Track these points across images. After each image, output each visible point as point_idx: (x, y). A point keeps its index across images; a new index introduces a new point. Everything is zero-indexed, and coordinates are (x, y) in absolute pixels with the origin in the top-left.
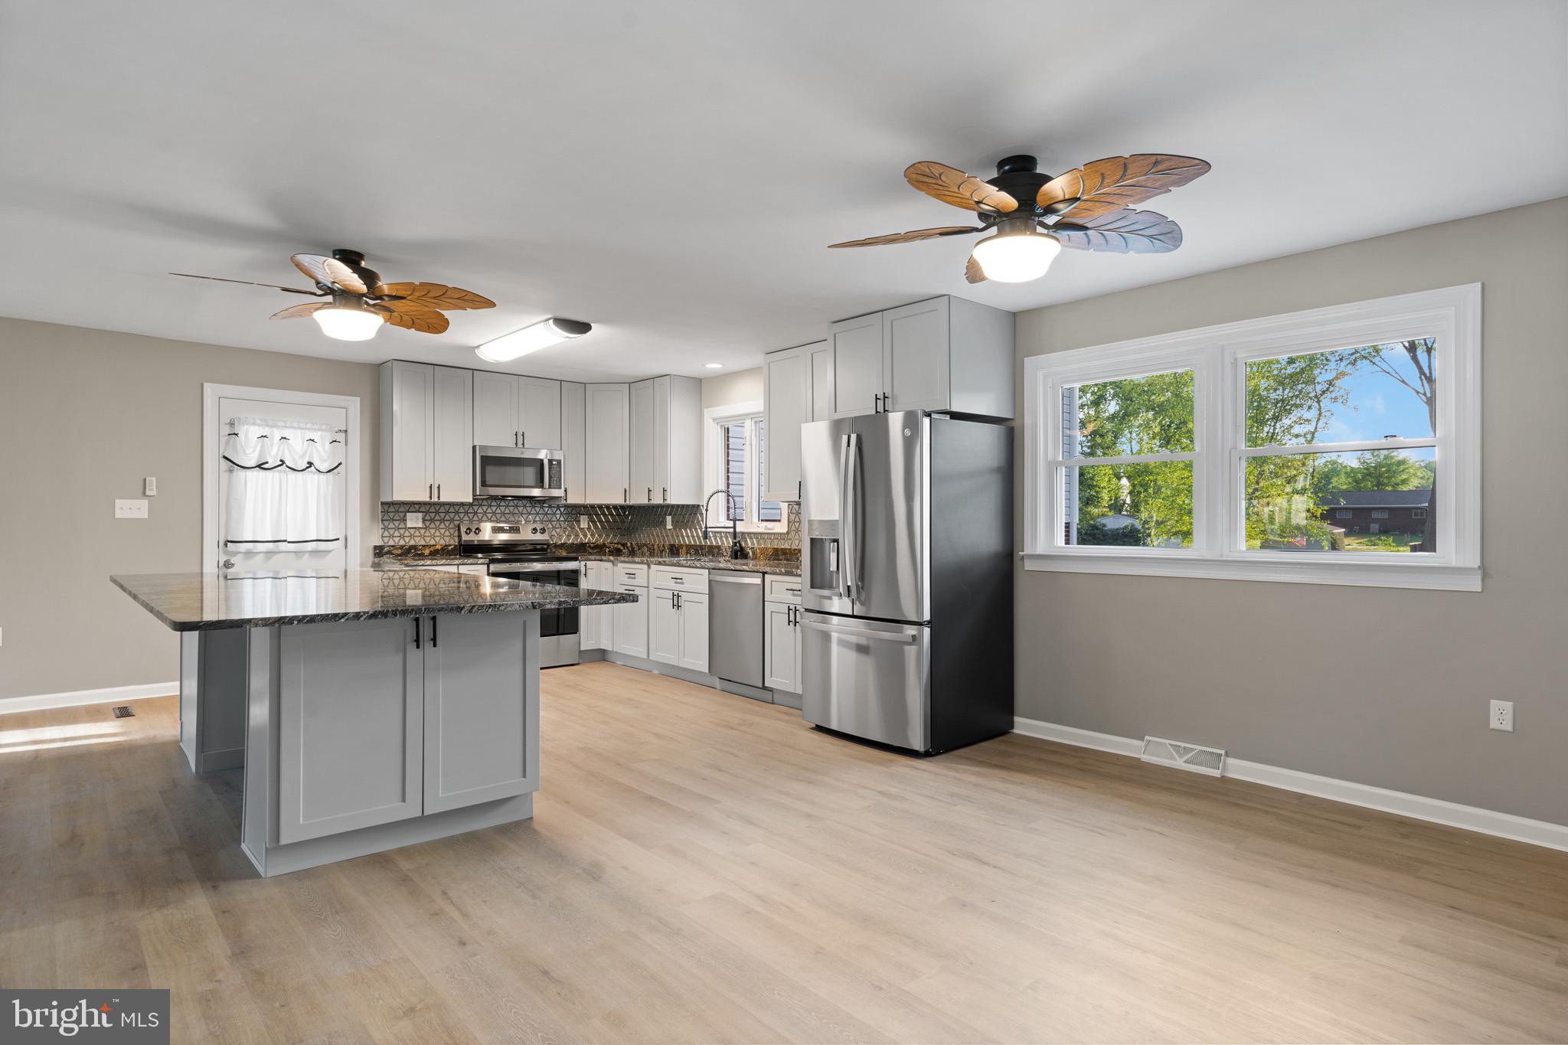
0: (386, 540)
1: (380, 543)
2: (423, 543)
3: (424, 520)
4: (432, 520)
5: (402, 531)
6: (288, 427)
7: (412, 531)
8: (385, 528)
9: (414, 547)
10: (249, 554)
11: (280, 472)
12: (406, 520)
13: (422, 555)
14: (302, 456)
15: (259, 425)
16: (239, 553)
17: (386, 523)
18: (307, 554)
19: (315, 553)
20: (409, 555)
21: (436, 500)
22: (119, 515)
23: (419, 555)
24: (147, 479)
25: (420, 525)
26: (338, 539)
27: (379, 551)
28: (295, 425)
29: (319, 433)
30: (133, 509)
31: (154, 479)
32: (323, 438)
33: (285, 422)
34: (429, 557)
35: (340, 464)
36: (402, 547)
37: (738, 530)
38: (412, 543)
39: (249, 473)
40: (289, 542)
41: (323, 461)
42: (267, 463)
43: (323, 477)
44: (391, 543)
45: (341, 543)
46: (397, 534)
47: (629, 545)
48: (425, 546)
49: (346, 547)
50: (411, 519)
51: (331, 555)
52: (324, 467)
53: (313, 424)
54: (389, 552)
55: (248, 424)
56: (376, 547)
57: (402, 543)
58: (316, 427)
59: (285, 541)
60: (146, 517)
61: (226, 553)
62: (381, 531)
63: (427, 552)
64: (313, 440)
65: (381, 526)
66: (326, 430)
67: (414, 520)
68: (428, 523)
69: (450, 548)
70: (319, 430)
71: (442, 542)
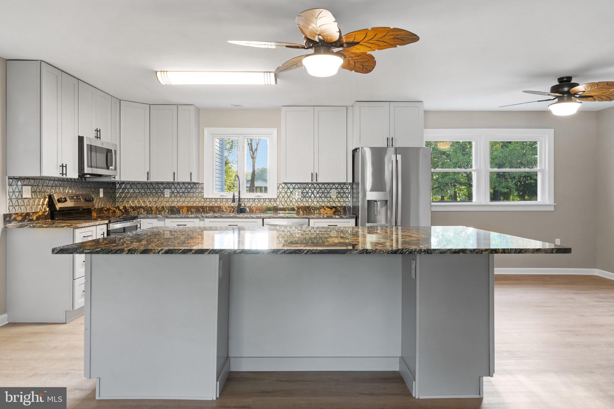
0: (11, 209)
1: (6, 211)
2: (32, 210)
3: (32, 192)
4: (35, 193)
5: (20, 201)
7: (25, 201)
8: (10, 199)
9: (28, 214)
12: (22, 193)
17: (10, 194)
20: (26, 222)
23: (31, 221)
25: (30, 196)
34: (37, 222)
36: (21, 215)
37: (241, 197)
38: (26, 211)
44: (15, 211)
46: (17, 204)
47: (121, 208)
48: (32, 213)
54: (13, 220)
56: (4, 216)
57: (21, 211)
62: (8, 201)
63: (35, 218)
65: (8, 197)
67: (27, 193)
68: (33, 195)
69: (46, 213)
71: (42, 209)
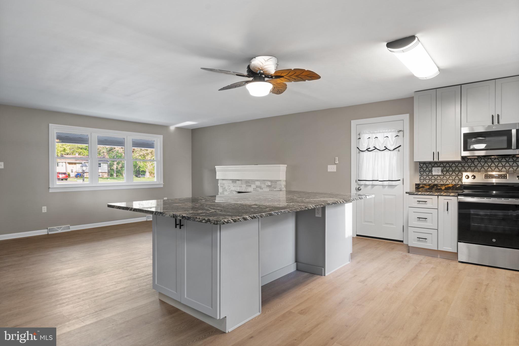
0: (422, 181)
1: (418, 182)
2: (442, 183)
3: (442, 171)
4: (447, 171)
5: (430, 177)
6: (378, 133)
7: (436, 177)
8: (421, 175)
9: (436, 185)
10: (366, 186)
11: (375, 152)
12: (432, 171)
13: (441, 189)
14: (383, 144)
15: (368, 133)
16: (362, 185)
17: (422, 173)
18: (387, 187)
19: (390, 186)
20: (433, 189)
21: (437, 160)
22: (329, 170)
23: (439, 189)
24: (336, 158)
25: (440, 173)
26: (400, 180)
27: (418, 187)
28: (381, 131)
29: (391, 133)
30: (332, 168)
31: (337, 158)
32: (392, 135)
33: (377, 131)
34: (445, 191)
35: (400, 146)
36: (429, 185)
38: (436, 183)
39: (364, 153)
40: (380, 181)
41: (392, 145)
42: (370, 148)
43: (392, 152)
44: (425, 182)
45: (401, 181)
46: (427, 178)
48: (442, 185)
49: (403, 184)
50: (435, 171)
51: (397, 187)
52: (392, 149)
53: (388, 130)
54: (423, 187)
55: (364, 134)
56: (416, 184)
57: (430, 182)
58: (389, 130)
59: (378, 180)
60: (336, 171)
61: (358, 185)
62: (419, 177)
63: (443, 188)
64: (387, 137)
65: (419, 174)
66: (393, 131)
67: (436, 171)
68: (445, 173)
69: (458, 186)
70: (391, 132)
71: (454, 183)
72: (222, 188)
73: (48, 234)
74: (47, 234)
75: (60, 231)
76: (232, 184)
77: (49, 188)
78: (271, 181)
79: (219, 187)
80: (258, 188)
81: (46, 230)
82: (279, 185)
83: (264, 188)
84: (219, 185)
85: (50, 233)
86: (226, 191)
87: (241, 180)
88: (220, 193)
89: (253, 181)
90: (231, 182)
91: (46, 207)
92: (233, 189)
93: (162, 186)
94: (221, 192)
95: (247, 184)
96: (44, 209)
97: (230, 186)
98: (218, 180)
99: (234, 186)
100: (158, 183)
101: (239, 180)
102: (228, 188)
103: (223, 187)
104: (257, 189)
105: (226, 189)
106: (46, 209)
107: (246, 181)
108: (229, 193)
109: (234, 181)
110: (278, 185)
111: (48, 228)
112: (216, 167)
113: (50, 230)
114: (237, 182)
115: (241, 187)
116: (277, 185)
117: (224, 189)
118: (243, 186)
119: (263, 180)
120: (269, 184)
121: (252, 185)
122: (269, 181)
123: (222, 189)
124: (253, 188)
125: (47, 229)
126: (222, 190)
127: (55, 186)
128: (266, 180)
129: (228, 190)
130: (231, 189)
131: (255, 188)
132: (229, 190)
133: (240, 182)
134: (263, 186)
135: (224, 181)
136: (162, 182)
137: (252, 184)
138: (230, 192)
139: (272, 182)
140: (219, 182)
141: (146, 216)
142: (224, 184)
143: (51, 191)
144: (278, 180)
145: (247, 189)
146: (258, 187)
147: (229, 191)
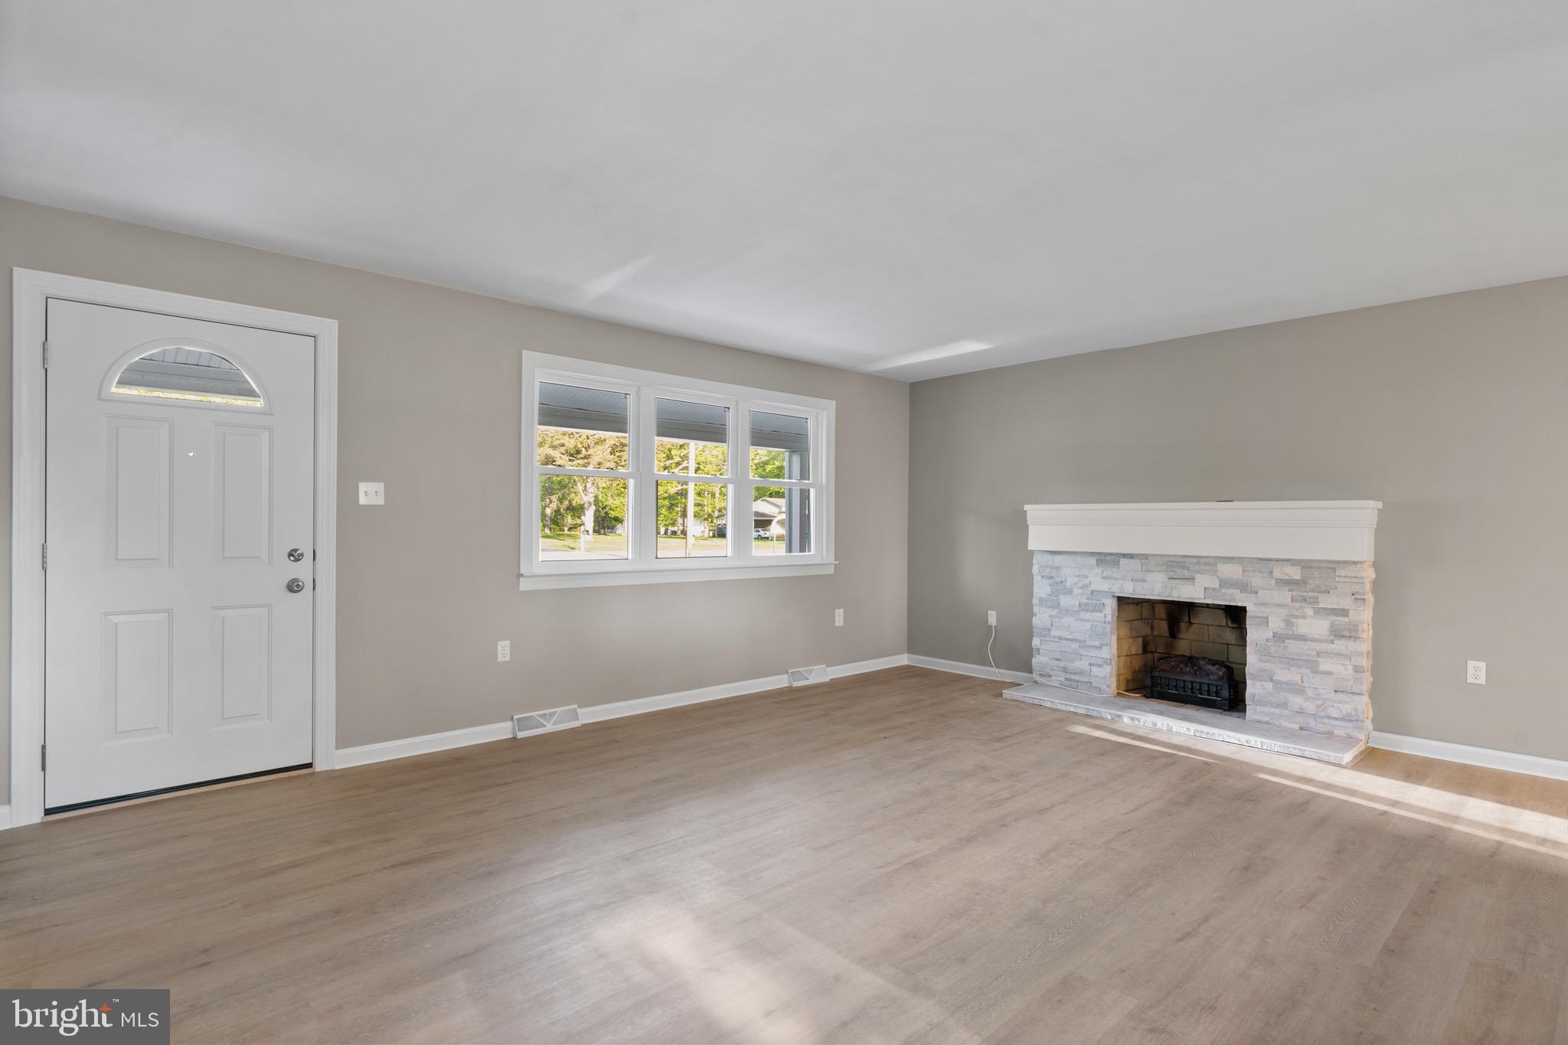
72: (1048, 581)
73: (514, 738)
74: (511, 736)
75: (550, 728)
76: (1097, 571)
77: (520, 575)
78: (1305, 565)
79: (1037, 578)
80: (1229, 588)
81: (509, 724)
82: (1348, 580)
83: (1263, 589)
84: (1035, 569)
85: (521, 735)
86: (1070, 592)
87: (1145, 557)
88: (1041, 600)
89: (1201, 560)
90: (1093, 561)
91: (507, 643)
92: (1104, 586)
93: (831, 571)
94: (1044, 596)
95: (1174, 572)
96: (504, 651)
97: (1087, 577)
98: (1032, 552)
99: (1104, 578)
100: (819, 561)
101: (1131, 556)
102: (1080, 584)
103: (1052, 578)
104: (1224, 591)
105: (1068, 585)
106: (508, 650)
107: (1166, 559)
108: (1084, 600)
109: (1108, 558)
110: (1342, 580)
111: (515, 717)
112: (1026, 507)
113: (523, 724)
114: (1123, 561)
115: (1145, 581)
116: (1337, 579)
117: (1059, 587)
118: (1150, 577)
119: (1260, 559)
120: (1295, 573)
121: (1197, 576)
122: (1292, 565)
123: (1050, 585)
124: (1205, 589)
125: (512, 719)
126: (1049, 587)
127: (536, 571)
128: (1277, 560)
129: (1076, 591)
130: (1093, 587)
131: (1214, 589)
132: (1081, 591)
133: (1135, 564)
134: (1257, 581)
135: (1058, 559)
136: (831, 559)
137: (1198, 572)
138: (1088, 599)
139: (1311, 567)
140: (1037, 560)
141: (787, 672)
142: (1058, 568)
143: (524, 585)
144: (1347, 562)
145: (1171, 589)
146: (1233, 585)
147: (1082, 594)
